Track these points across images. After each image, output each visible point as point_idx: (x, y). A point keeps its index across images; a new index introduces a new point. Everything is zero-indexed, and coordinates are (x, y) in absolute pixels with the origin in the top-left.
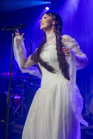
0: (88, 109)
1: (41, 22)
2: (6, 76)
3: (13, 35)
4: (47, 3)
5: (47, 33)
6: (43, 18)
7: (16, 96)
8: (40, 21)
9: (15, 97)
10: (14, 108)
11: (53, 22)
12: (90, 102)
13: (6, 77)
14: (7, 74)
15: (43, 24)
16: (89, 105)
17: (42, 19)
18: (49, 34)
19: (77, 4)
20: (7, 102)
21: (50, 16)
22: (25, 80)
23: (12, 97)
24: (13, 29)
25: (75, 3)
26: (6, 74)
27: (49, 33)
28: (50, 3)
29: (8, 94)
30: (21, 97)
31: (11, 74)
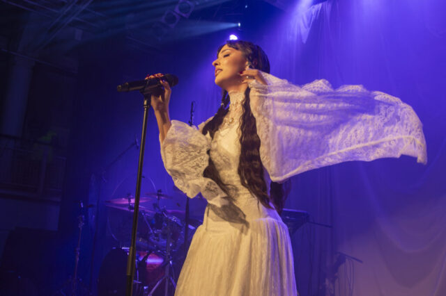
0: (333, 292)
1: (216, 64)
2: (125, 205)
3: (145, 103)
4: (233, 25)
5: (230, 91)
6: (221, 55)
7: (151, 258)
8: (213, 63)
9: (150, 261)
10: (145, 288)
11: (247, 63)
12: (336, 274)
13: (127, 209)
14: (130, 201)
15: (222, 70)
16: (333, 282)
17: (217, 57)
18: (237, 94)
19: (309, 29)
20: (129, 274)
21: (237, 49)
22: (174, 219)
23: (141, 259)
24: (145, 89)
25: (302, 25)
26: (128, 200)
27: (235, 92)
28: (239, 25)
29: (131, 252)
30: (164, 259)
31: (141, 201)
